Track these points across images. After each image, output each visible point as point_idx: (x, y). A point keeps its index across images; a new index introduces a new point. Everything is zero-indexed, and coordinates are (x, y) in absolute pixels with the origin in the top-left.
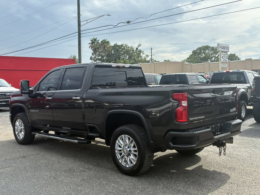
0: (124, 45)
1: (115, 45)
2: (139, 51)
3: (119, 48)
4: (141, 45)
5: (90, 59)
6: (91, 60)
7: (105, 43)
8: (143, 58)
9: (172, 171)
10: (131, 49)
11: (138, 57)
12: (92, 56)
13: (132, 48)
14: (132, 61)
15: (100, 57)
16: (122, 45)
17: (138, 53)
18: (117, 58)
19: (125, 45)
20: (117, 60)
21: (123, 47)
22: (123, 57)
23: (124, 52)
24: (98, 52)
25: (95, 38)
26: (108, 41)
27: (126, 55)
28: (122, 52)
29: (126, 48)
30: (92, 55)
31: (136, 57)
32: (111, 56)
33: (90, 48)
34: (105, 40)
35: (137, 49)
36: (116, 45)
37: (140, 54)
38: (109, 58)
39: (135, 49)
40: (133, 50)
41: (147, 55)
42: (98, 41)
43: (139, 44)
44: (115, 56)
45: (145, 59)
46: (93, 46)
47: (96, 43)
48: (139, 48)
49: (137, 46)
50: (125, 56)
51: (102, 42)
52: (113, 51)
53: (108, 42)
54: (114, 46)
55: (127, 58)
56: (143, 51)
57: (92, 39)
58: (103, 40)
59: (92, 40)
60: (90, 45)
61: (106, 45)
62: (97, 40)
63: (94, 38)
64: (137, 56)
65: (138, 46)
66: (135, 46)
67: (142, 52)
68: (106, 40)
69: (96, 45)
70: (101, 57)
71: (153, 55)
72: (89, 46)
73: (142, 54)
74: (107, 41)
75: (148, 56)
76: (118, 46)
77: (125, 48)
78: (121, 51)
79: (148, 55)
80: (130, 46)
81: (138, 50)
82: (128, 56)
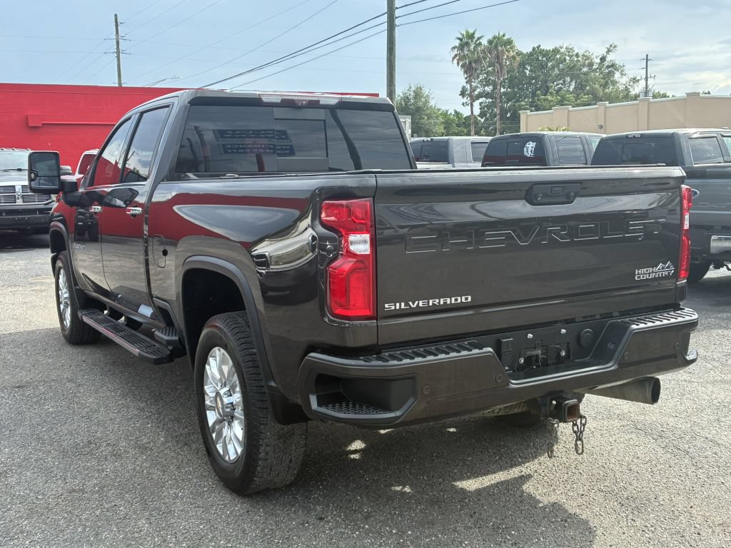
0: (562, 50)
1: (534, 49)
2: (608, 67)
3: (548, 60)
4: (615, 46)
5: (460, 95)
6: (463, 97)
7: (499, 44)
8: (621, 88)
9: (399, 488)
10: (585, 60)
11: (605, 86)
12: (465, 84)
13: (588, 58)
14: (586, 96)
15: (488, 86)
16: (556, 51)
17: (607, 71)
18: (539, 89)
19: (567, 48)
20: (538, 96)
21: (558, 56)
22: (560, 86)
23: (563, 69)
24: (485, 73)
25: (471, 31)
26: (508, 37)
27: (568, 79)
28: (556, 71)
29: (568, 58)
30: (467, 82)
31: (597, 86)
32: (521, 83)
33: (455, 61)
34: (501, 34)
35: (603, 59)
36: (537, 51)
37: (611, 74)
38: (516, 90)
39: (598, 61)
40: (591, 65)
41: (634, 79)
42: (479, 38)
43: (611, 46)
44: (533, 84)
45: (627, 89)
46: (464, 55)
47: (472, 47)
48: (610, 58)
49: (603, 51)
50: (564, 81)
51: (490, 42)
52: (529, 68)
53: (509, 42)
54: (531, 54)
55: (571, 90)
56: (621, 65)
57: (463, 35)
58: (495, 38)
59: (460, 36)
60: (456, 52)
61: (502, 51)
62: (477, 36)
63: (467, 32)
64: (602, 81)
65: (606, 50)
66: (596, 52)
67: (618, 70)
68: (504, 35)
69: (473, 53)
70: (491, 87)
71: (651, 77)
72: (453, 55)
73: (617, 75)
74: (505, 38)
75: (638, 81)
76: (545, 53)
77: (565, 60)
78: (553, 67)
79: (637, 78)
80: (581, 53)
81: (606, 63)
82: (574, 82)
